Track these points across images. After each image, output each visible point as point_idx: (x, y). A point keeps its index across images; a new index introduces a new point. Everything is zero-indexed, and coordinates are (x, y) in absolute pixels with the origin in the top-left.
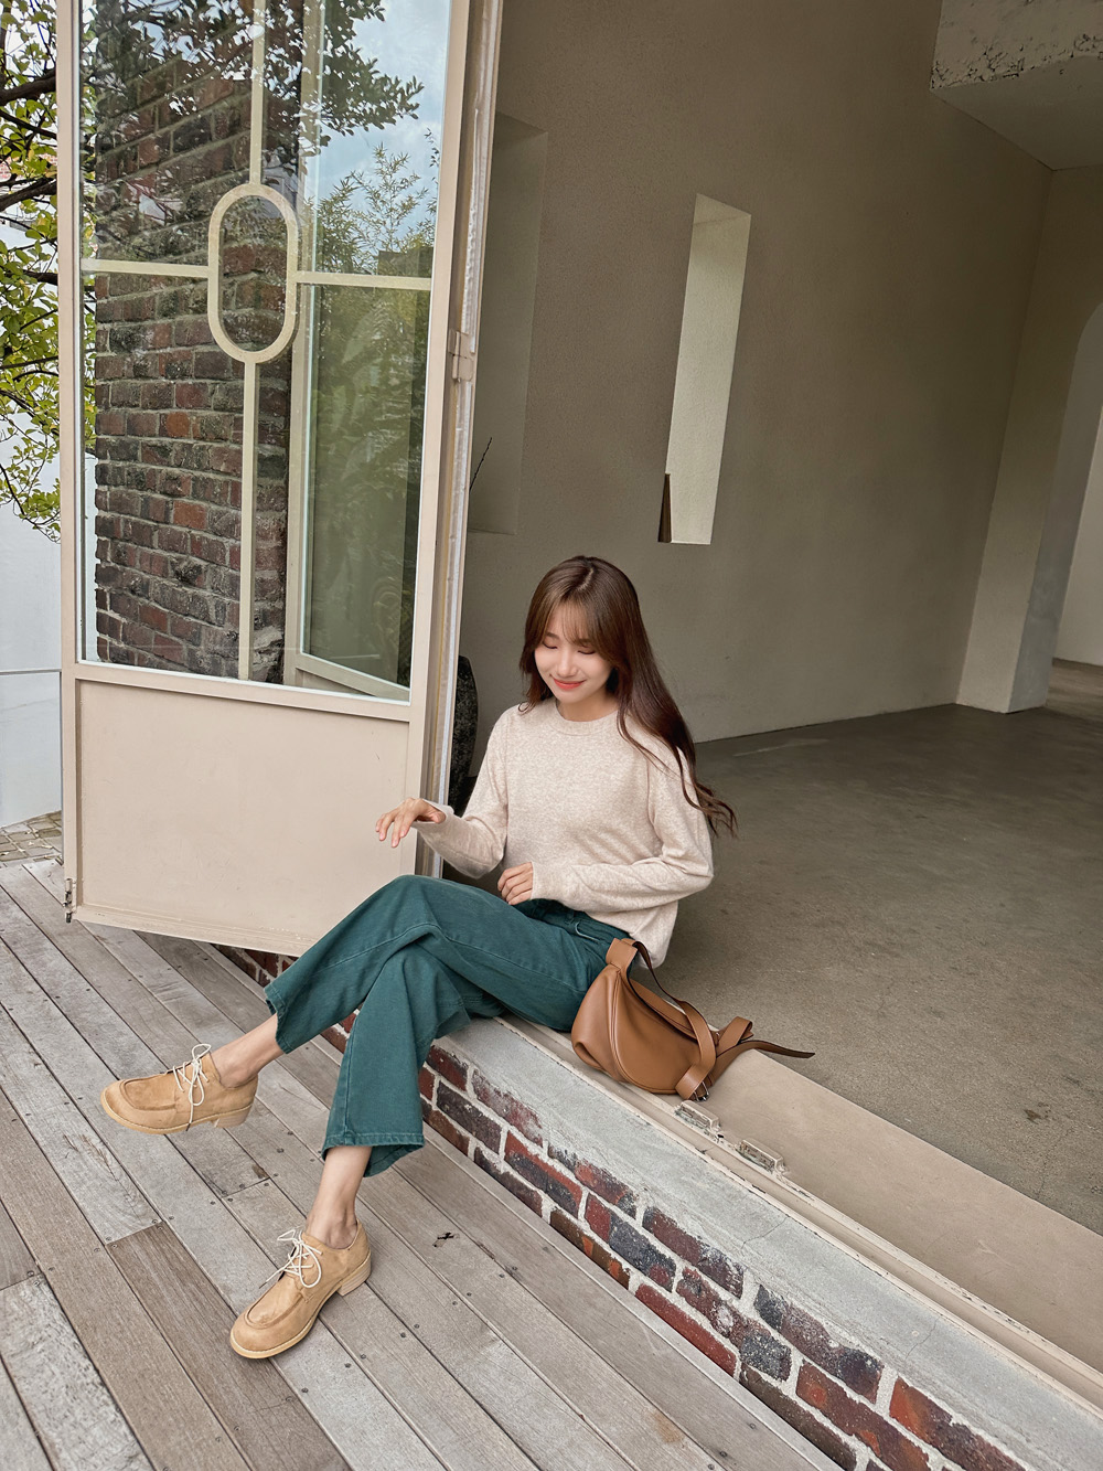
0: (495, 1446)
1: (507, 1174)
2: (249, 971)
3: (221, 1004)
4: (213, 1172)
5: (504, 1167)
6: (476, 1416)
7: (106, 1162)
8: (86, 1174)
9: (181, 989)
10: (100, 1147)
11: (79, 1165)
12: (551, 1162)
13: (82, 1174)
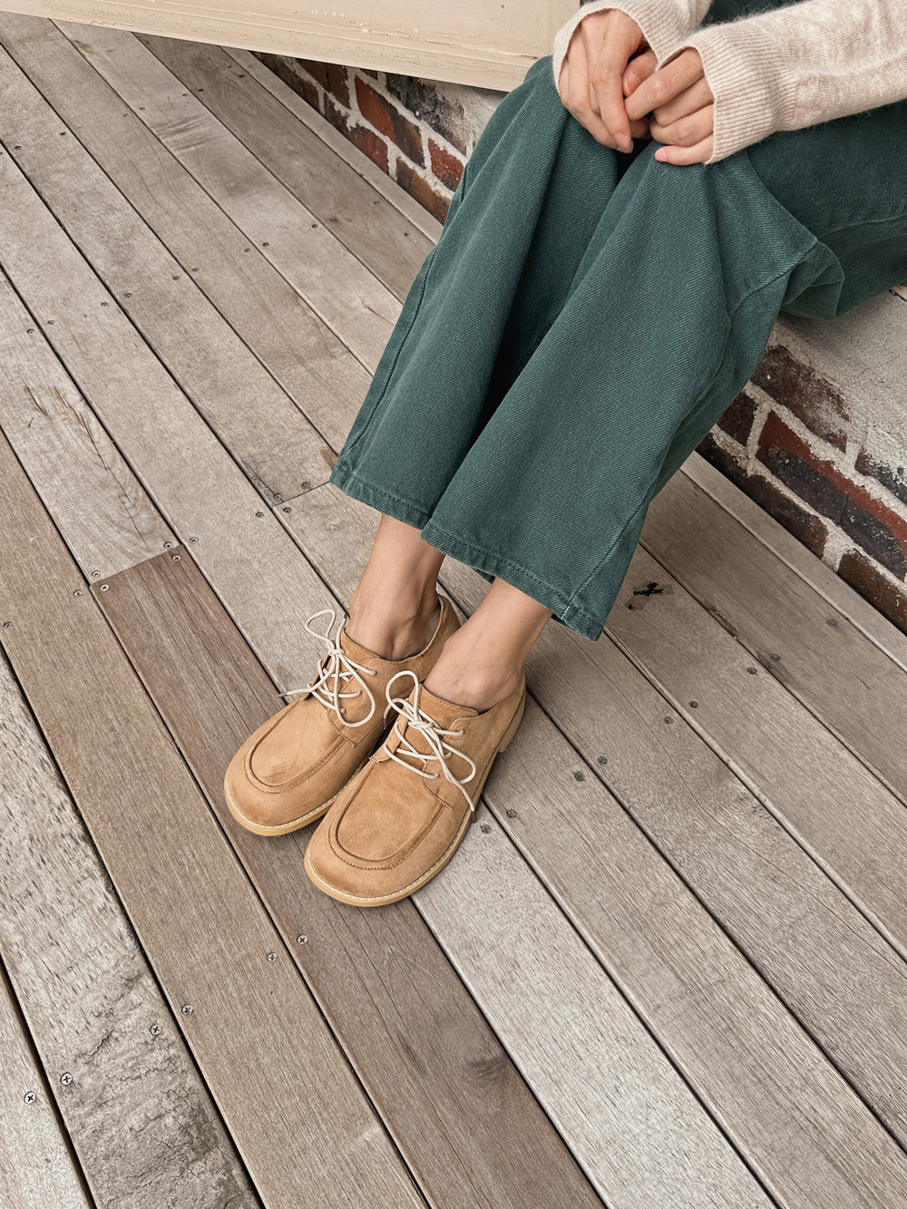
0: (754, 1013)
1: (759, 479)
2: (308, 95)
3: (266, 154)
4: (259, 459)
5: (755, 468)
6: (715, 948)
7: (90, 435)
8: (60, 457)
9: (202, 129)
10: (81, 408)
11: (49, 441)
12: (859, 480)
13: (53, 456)
